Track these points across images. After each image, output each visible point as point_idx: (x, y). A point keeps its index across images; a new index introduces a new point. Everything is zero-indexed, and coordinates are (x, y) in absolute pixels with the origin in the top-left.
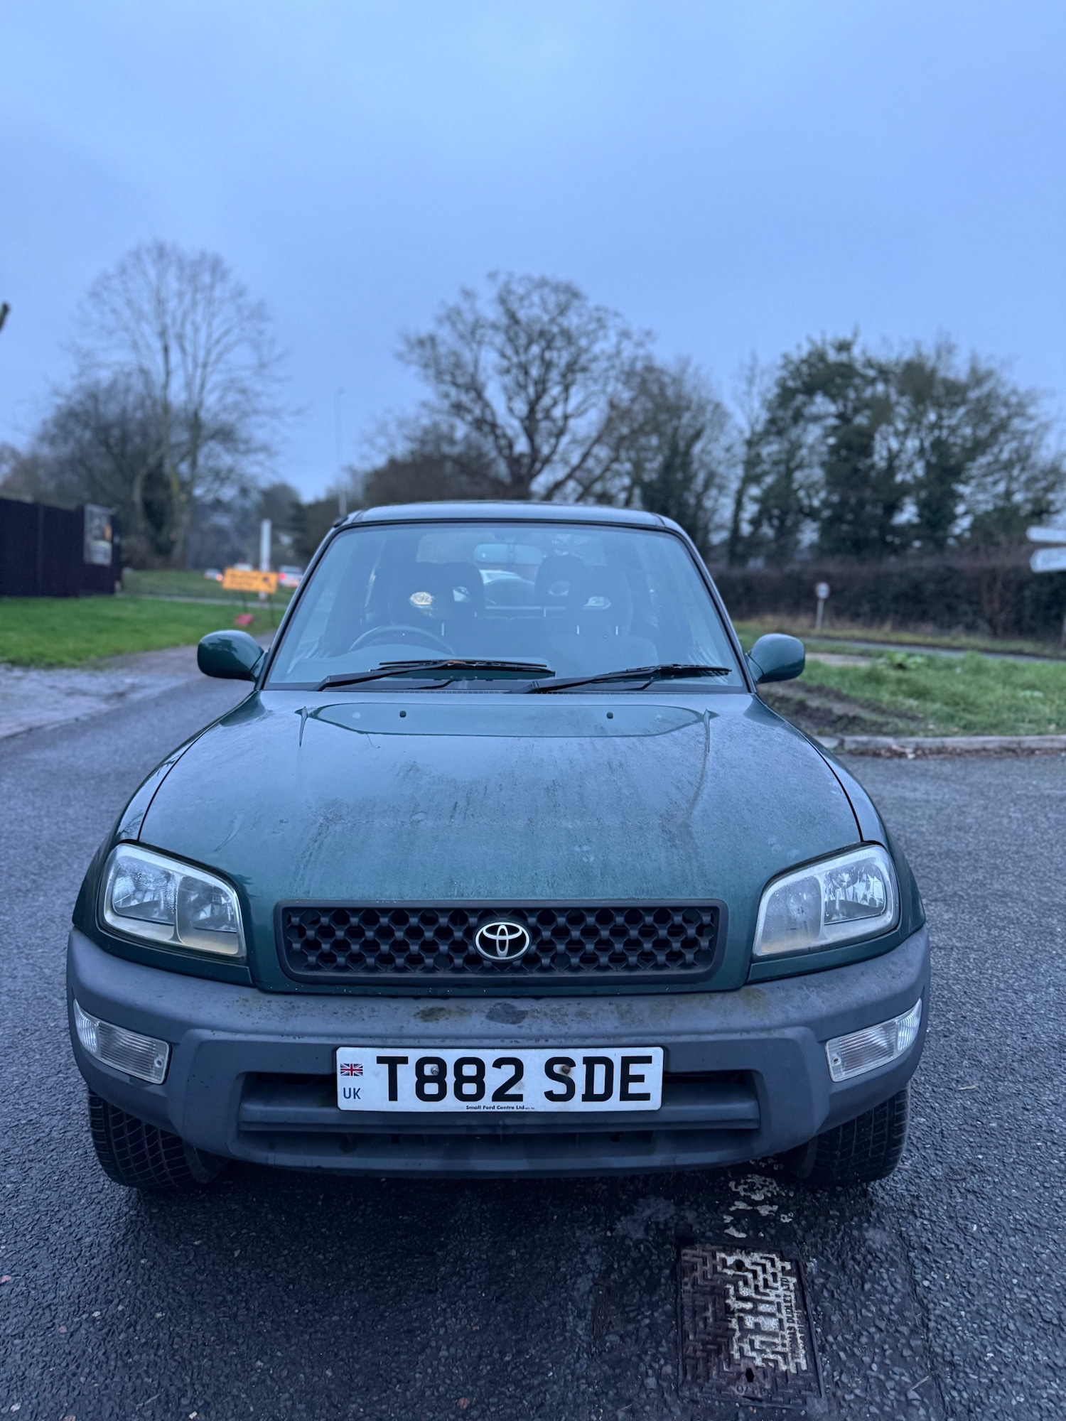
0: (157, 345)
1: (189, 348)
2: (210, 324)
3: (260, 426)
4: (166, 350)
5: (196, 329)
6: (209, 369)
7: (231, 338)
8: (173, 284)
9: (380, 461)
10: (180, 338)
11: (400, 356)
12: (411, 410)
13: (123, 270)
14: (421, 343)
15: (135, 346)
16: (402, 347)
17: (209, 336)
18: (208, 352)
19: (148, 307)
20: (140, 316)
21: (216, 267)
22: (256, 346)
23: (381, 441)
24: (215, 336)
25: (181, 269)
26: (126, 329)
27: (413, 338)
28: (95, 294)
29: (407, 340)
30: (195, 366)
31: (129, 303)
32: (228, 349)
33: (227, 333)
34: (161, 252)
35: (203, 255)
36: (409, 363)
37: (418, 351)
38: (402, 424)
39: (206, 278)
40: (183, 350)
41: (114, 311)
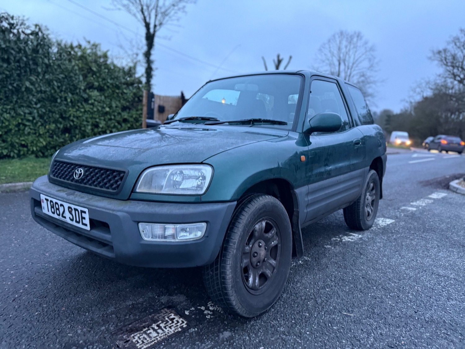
0: (337, 63)
1: (347, 63)
2: (355, 55)
3: (369, 87)
4: (340, 64)
5: (350, 57)
6: (353, 69)
7: (362, 59)
8: (344, 43)
9: (418, 98)
10: (344, 61)
11: (430, 58)
12: (432, 78)
13: (329, 41)
14: (439, 52)
15: (330, 65)
16: (430, 54)
17: (354, 59)
18: (353, 64)
19: (335, 52)
20: (333, 55)
21: (359, 36)
22: (370, 60)
23: (418, 90)
24: (356, 58)
25: (347, 38)
26: (328, 60)
27: (435, 51)
28: (320, 50)
29: (433, 52)
30: (348, 68)
31: (330, 51)
32: (361, 62)
33: (360, 57)
34: (342, 33)
35: (355, 33)
36: (433, 60)
37: (438, 56)
38: (428, 83)
39: (355, 40)
40: (345, 64)
41: (325, 55)
